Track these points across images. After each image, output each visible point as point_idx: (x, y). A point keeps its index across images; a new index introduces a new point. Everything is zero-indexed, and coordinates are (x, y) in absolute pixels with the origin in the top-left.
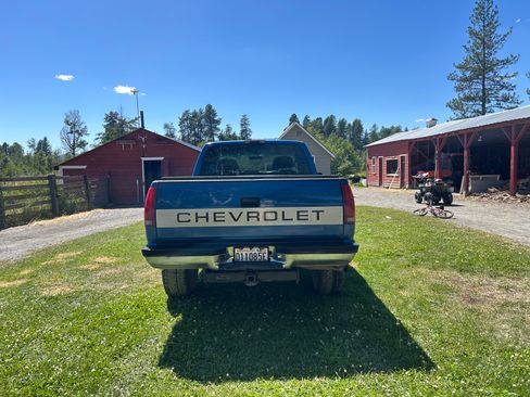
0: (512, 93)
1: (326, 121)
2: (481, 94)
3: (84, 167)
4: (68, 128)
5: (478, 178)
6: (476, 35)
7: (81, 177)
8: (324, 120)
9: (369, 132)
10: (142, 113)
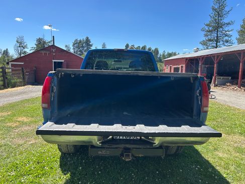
0: (230, 38)
1: (142, 48)
2: (216, 38)
3: (23, 63)
4: (18, 45)
5: (220, 78)
6: (215, 10)
7: (20, 68)
8: (141, 47)
9: (161, 54)
10: (53, 37)
